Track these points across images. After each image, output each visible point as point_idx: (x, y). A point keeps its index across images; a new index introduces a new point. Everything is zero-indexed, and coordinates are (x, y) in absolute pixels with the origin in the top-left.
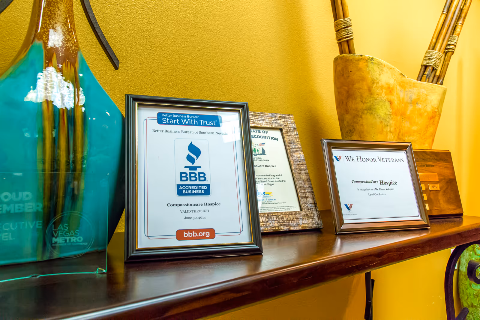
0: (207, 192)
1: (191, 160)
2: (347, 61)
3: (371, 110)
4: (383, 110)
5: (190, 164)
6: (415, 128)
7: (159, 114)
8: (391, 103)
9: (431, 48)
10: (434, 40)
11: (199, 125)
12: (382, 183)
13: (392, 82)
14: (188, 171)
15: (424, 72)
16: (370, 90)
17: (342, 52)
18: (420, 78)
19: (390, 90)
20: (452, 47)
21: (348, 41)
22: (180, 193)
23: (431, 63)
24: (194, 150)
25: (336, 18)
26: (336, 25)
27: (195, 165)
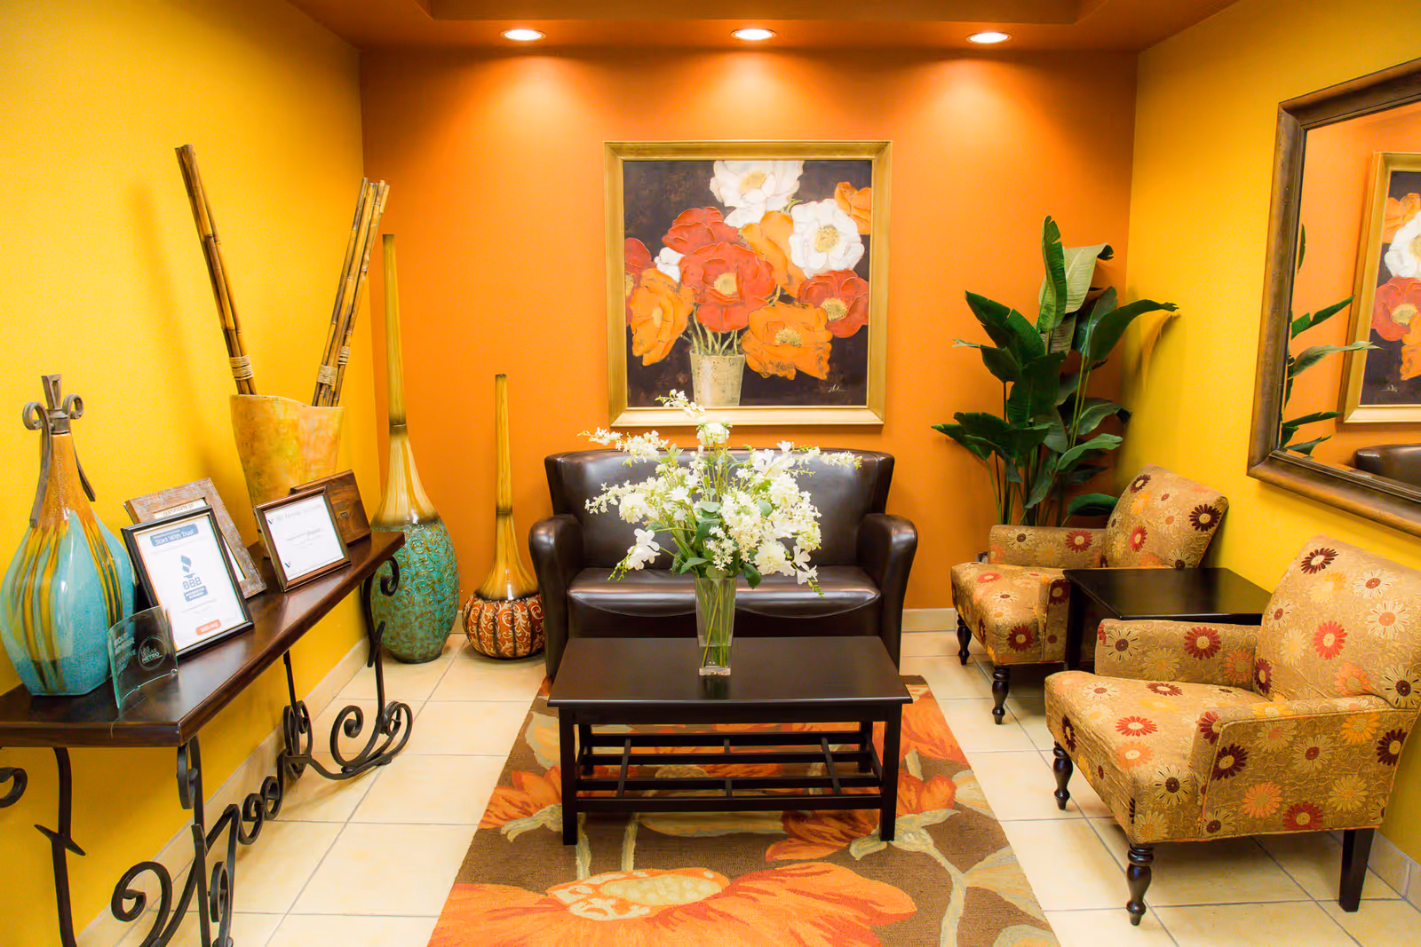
0: (205, 592)
1: (187, 570)
2: (249, 402)
3: (279, 450)
4: (291, 448)
5: (187, 574)
6: (319, 456)
7: (152, 537)
8: (297, 438)
9: (324, 363)
10: (327, 354)
11: (183, 537)
12: (309, 533)
13: (295, 417)
14: (187, 580)
15: (320, 390)
16: (277, 431)
17: (241, 392)
18: (316, 403)
19: (295, 426)
20: (344, 359)
21: (247, 380)
22: (188, 599)
23: (326, 381)
24: (186, 561)
25: (232, 354)
26: (233, 363)
27: (190, 573)
